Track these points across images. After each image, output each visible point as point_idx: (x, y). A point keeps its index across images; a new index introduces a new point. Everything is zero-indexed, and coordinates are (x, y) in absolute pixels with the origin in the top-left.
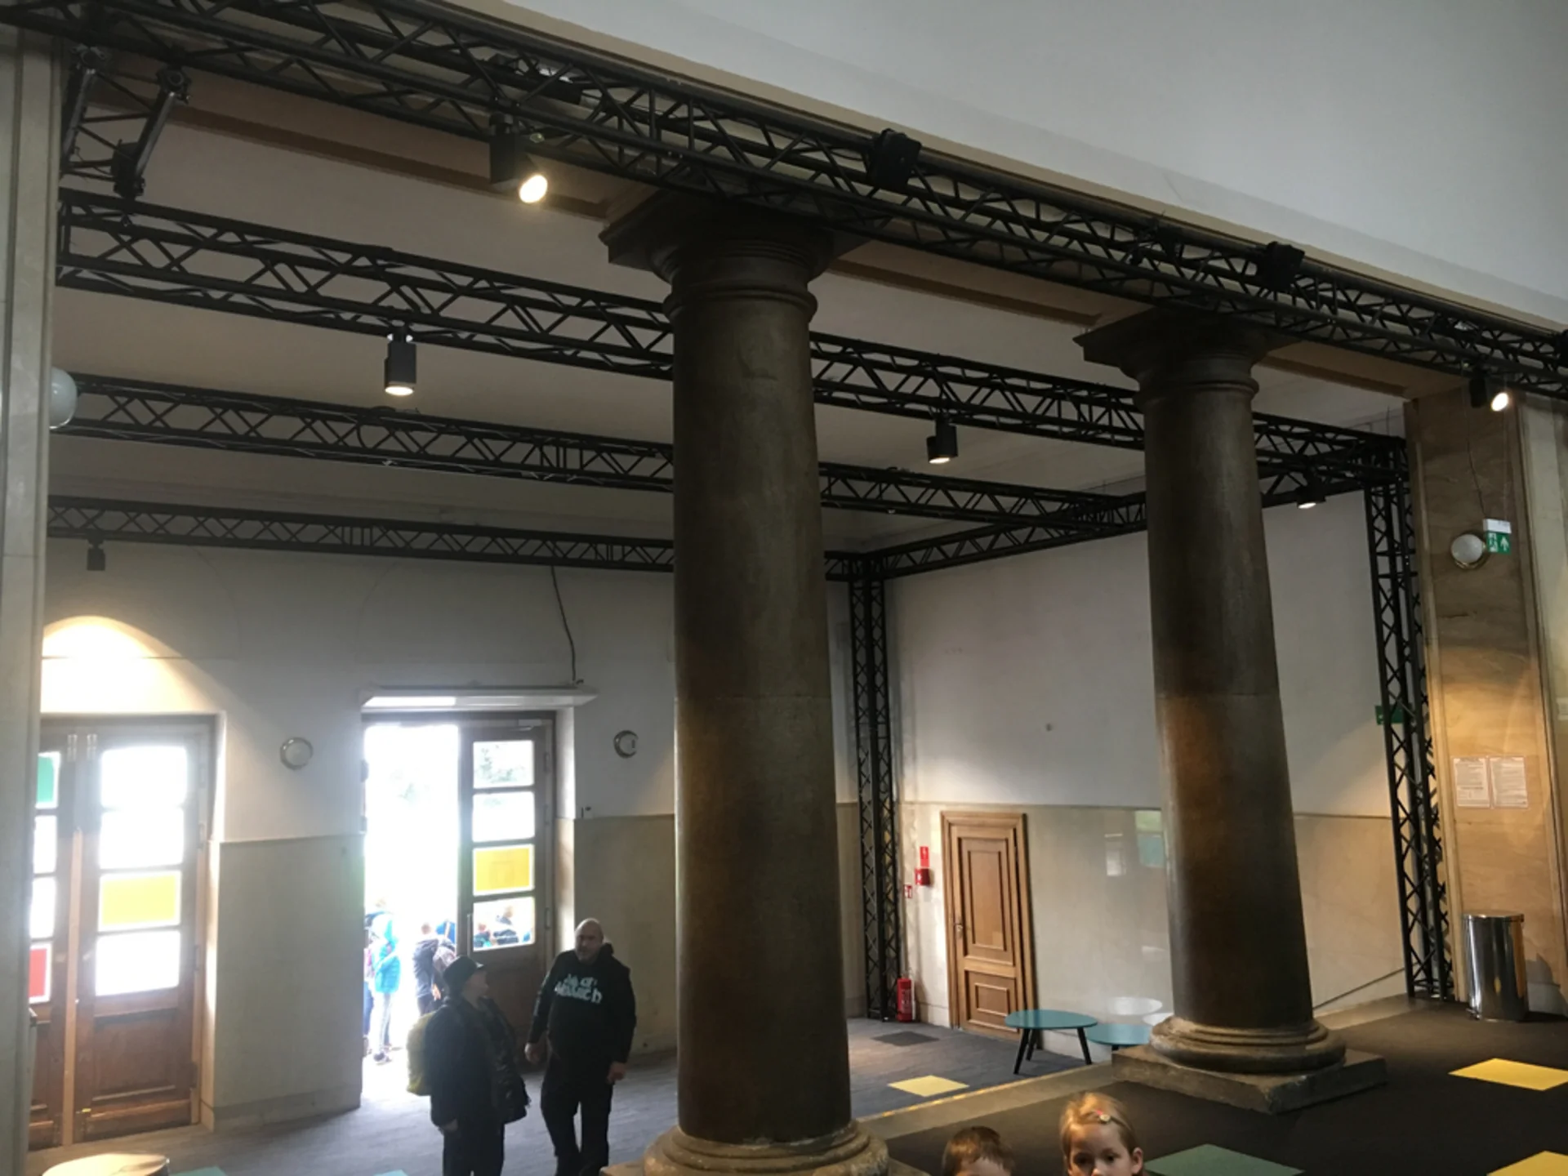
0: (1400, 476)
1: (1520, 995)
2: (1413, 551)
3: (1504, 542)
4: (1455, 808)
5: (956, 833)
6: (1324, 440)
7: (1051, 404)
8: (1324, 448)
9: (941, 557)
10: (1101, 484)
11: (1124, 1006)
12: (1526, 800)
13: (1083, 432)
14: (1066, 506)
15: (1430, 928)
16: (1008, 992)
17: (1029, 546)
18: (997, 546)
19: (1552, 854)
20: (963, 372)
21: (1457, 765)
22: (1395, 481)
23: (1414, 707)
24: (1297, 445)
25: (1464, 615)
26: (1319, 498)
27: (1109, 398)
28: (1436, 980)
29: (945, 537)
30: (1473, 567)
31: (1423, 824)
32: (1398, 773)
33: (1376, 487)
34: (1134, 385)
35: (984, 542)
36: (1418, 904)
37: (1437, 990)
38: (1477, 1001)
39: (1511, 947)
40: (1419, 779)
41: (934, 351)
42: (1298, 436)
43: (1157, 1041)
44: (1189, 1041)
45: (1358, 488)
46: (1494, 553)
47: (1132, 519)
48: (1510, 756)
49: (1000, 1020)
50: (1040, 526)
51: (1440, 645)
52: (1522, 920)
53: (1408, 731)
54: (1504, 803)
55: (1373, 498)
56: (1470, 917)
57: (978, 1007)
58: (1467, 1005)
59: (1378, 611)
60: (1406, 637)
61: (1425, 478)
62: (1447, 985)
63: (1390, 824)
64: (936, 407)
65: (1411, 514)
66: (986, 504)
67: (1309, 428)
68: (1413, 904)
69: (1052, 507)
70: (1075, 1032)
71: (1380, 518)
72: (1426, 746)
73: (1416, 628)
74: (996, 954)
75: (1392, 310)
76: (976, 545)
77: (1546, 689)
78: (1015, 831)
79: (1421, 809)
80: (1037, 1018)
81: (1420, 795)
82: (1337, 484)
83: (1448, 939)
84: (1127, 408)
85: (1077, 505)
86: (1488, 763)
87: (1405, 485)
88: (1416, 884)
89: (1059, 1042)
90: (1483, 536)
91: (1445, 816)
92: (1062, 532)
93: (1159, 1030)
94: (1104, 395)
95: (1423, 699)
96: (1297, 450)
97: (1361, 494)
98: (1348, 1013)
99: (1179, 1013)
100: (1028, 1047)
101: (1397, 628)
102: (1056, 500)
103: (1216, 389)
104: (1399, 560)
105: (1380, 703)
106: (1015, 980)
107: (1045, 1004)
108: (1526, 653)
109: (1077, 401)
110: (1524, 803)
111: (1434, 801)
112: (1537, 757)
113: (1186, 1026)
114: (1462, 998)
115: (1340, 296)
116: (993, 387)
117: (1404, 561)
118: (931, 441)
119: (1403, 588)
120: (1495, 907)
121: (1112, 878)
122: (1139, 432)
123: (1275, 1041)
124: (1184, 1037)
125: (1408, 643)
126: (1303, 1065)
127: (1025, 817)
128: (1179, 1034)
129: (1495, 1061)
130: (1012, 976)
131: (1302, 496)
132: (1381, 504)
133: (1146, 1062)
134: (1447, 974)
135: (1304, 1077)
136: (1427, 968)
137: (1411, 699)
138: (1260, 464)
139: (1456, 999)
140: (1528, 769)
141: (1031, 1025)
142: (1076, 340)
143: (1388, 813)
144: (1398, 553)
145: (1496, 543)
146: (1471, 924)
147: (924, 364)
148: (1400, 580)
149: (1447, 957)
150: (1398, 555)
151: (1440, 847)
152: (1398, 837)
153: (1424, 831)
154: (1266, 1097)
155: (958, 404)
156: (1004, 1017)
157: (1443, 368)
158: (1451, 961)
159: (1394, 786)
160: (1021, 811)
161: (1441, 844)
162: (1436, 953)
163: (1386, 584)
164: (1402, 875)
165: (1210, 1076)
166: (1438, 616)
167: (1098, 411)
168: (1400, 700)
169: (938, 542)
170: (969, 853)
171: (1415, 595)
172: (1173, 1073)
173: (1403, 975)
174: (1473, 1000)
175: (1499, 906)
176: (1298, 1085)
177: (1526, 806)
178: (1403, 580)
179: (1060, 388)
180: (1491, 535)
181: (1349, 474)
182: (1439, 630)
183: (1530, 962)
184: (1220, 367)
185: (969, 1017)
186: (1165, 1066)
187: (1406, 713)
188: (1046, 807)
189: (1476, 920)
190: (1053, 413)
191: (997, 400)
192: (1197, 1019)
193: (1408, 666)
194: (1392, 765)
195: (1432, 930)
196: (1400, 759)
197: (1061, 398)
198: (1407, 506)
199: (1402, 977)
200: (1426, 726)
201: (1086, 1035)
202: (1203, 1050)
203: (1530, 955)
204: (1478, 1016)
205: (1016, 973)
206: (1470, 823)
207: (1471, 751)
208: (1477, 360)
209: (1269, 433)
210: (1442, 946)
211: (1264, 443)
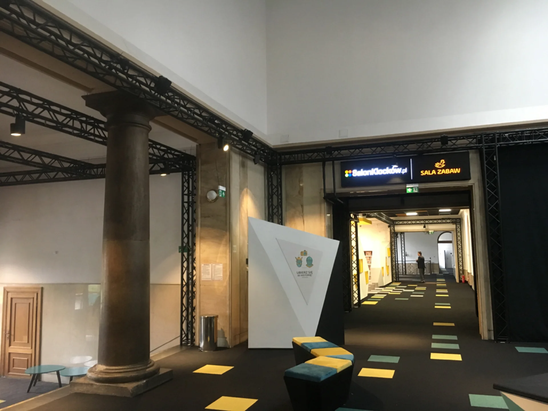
0: (194, 169)
1: (215, 341)
2: (195, 195)
3: (224, 194)
4: (201, 281)
5: (10, 296)
6: (171, 153)
7: (69, 121)
8: (171, 156)
9: (15, 180)
10: (88, 159)
11: (76, 360)
12: (222, 278)
13: (83, 134)
14: (72, 165)
15: (189, 321)
16: (28, 360)
17: (55, 180)
18: (41, 178)
19: (228, 295)
20: (31, 99)
21: (203, 266)
22: (192, 171)
23: (191, 247)
24: (162, 153)
25: (209, 217)
26: (168, 173)
27: (94, 123)
28: (189, 339)
29: (18, 172)
30: (213, 201)
31: (190, 286)
32: (184, 269)
33: (185, 172)
34: (105, 119)
35: (35, 176)
36: (186, 314)
37: (189, 343)
38: (202, 345)
39: (214, 326)
40: (190, 271)
41: (18, 87)
42: (162, 150)
43: (89, 375)
44: (102, 373)
45: (180, 172)
46: (221, 197)
47: (99, 173)
48: (219, 264)
49: (23, 372)
50: (60, 171)
51: (201, 227)
52: (218, 317)
53: (188, 255)
54: (216, 279)
55: (184, 175)
56: (202, 317)
57: (13, 367)
58: (199, 347)
59: (183, 214)
60: (190, 223)
61: (201, 171)
62: (193, 340)
63: (180, 286)
64: (17, 111)
65: (196, 182)
66: (37, 159)
67: (166, 148)
68: (184, 314)
69: (66, 165)
70: (56, 373)
71: (186, 182)
72: (194, 260)
73: (194, 220)
74: (24, 345)
75: (197, 111)
76: (31, 177)
77: (230, 242)
78: (37, 294)
79: (190, 281)
80: (39, 369)
81: (190, 277)
82: (173, 169)
83: (194, 325)
84: (102, 129)
85: (77, 166)
86: (212, 265)
87: (195, 172)
88: (186, 307)
89: (49, 378)
90: (217, 191)
91: (197, 284)
92: (70, 175)
93: (91, 370)
94: (93, 121)
95: (194, 244)
96: (162, 155)
97: (181, 173)
98: (160, 354)
99: (100, 362)
100: (34, 381)
101: (188, 220)
102: (68, 162)
103: (136, 126)
104: (191, 197)
105: (180, 245)
106: (31, 354)
107: (44, 363)
108: (226, 231)
109: (81, 122)
110: (221, 279)
111: (194, 278)
112: (226, 264)
113: (102, 367)
114: (197, 344)
115: (182, 103)
116: (45, 109)
117: (192, 198)
118: (12, 125)
119: (191, 207)
120: (210, 313)
121: (77, 310)
122: (105, 138)
123: (135, 369)
124: (101, 372)
125: (191, 225)
126: (144, 377)
127: (42, 288)
128: (99, 371)
129: (207, 366)
130: (30, 353)
131: (162, 171)
132: (187, 178)
133: (85, 384)
134: (193, 337)
135: (145, 381)
136: (187, 335)
137: (190, 244)
138: (150, 158)
139: (195, 345)
140: (223, 268)
141: (37, 372)
142: (83, 97)
143: (180, 282)
144: (190, 195)
145: (221, 194)
146: (202, 319)
147: (12, 91)
148: (190, 204)
149: (194, 331)
150: (191, 196)
151: (195, 294)
152: (182, 291)
153: (190, 289)
154: (130, 391)
155: (27, 112)
156: (25, 370)
157: (210, 134)
158: (195, 332)
159: (182, 274)
160: (41, 286)
161: (195, 293)
162: (190, 330)
163: (186, 205)
164: (182, 304)
165: (110, 386)
166: (201, 217)
167: (89, 127)
168: (187, 245)
169: (14, 174)
170: (16, 304)
171: (194, 209)
172: (95, 387)
173: (179, 338)
174: (201, 345)
175: (211, 313)
176: (142, 384)
177: (222, 280)
178: (192, 204)
179: (75, 115)
180: (220, 191)
181: (177, 166)
182: (201, 221)
183: (219, 330)
184: (138, 118)
185: (9, 371)
186: (92, 385)
187: (188, 249)
188: (53, 284)
189: (205, 318)
190: (70, 124)
191: (46, 114)
192: (107, 364)
193: (190, 233)
194: (182, 266)
195: (190, 322)
196: (185, 264)
197: (74, 119)
198: (195, 179)
199: (179, 339)
200: (194, 253)
201: (60, 373)
202: (108, 376)
203: (219, 328)
204: (202, 350)
205: (32, 351)
206: (205, 286)
207: (207, 262)
208: (220, 133)
209: (153, 147)
210: (192, 327)
211: (151, 151)
